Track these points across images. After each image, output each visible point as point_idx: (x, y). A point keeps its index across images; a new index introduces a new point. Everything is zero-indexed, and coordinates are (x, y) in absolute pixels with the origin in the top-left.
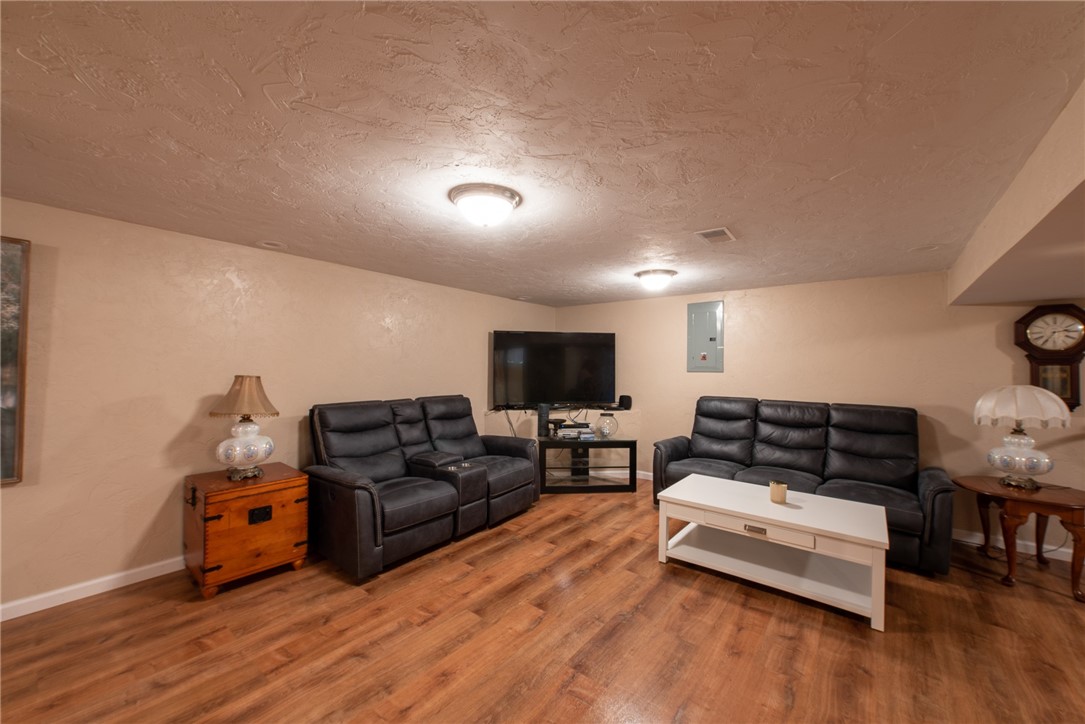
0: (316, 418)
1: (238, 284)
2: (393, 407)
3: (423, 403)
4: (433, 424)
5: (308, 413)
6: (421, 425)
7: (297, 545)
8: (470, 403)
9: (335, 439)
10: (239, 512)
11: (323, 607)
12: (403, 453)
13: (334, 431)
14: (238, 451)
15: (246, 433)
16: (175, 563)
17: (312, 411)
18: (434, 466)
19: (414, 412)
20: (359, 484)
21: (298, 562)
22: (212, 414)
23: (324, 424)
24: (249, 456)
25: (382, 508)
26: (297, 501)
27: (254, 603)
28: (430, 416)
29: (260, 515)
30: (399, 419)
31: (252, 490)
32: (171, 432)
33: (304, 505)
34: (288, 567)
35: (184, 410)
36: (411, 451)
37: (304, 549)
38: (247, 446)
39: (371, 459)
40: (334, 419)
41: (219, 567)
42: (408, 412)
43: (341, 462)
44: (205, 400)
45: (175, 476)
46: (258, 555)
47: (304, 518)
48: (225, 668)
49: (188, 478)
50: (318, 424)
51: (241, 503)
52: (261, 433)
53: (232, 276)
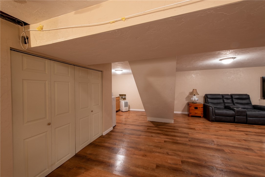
0: (206, 96)
1: (194, 76)
2: (223, 96)
3: (232, 96)
4: (234, 100)
5: (204, 95)
6: (231, 100)
7: (202, 114)
8: (249, 96)
9: (209, 100)
10: (193, 107)
11: (204, 122)
12: (225, 105)
13: (208, 98)
14: (193, 99)
15: (194, 97)
16: (187, 113)
17: (205, 95)
18: (231, 107)
19: (229, 97)
20: (210, 106)
21: (202, 117)
22: (190, 94)
23: (207, 97)
24: (195, 100)
25: (215, 111)
26: (201, 108)
27: (195, 119)
28: (233, 98)
29: (196, 108)
30: (224, 98)
31: (195, 104)
32: (186, 96)
33: (202, 108)
34: (200, 117)
35: (187, 94)
36: (226, 105)
37: (203, 115)
38: (194, 99)
39: (216, 104)
40: (209, 96)
41: (191, 113)
42: (227, 97)
43: (210, 104)
44: (190, 92)
45: (187, 102)
46: (196, 113)
47: (203, 110)
48: (190, 122)
49: (188, 102)
50: (206, 97)
51: (193, 106)
52: (197, 97)
53: (193, 75)
